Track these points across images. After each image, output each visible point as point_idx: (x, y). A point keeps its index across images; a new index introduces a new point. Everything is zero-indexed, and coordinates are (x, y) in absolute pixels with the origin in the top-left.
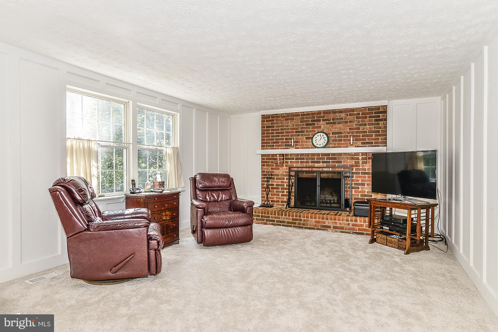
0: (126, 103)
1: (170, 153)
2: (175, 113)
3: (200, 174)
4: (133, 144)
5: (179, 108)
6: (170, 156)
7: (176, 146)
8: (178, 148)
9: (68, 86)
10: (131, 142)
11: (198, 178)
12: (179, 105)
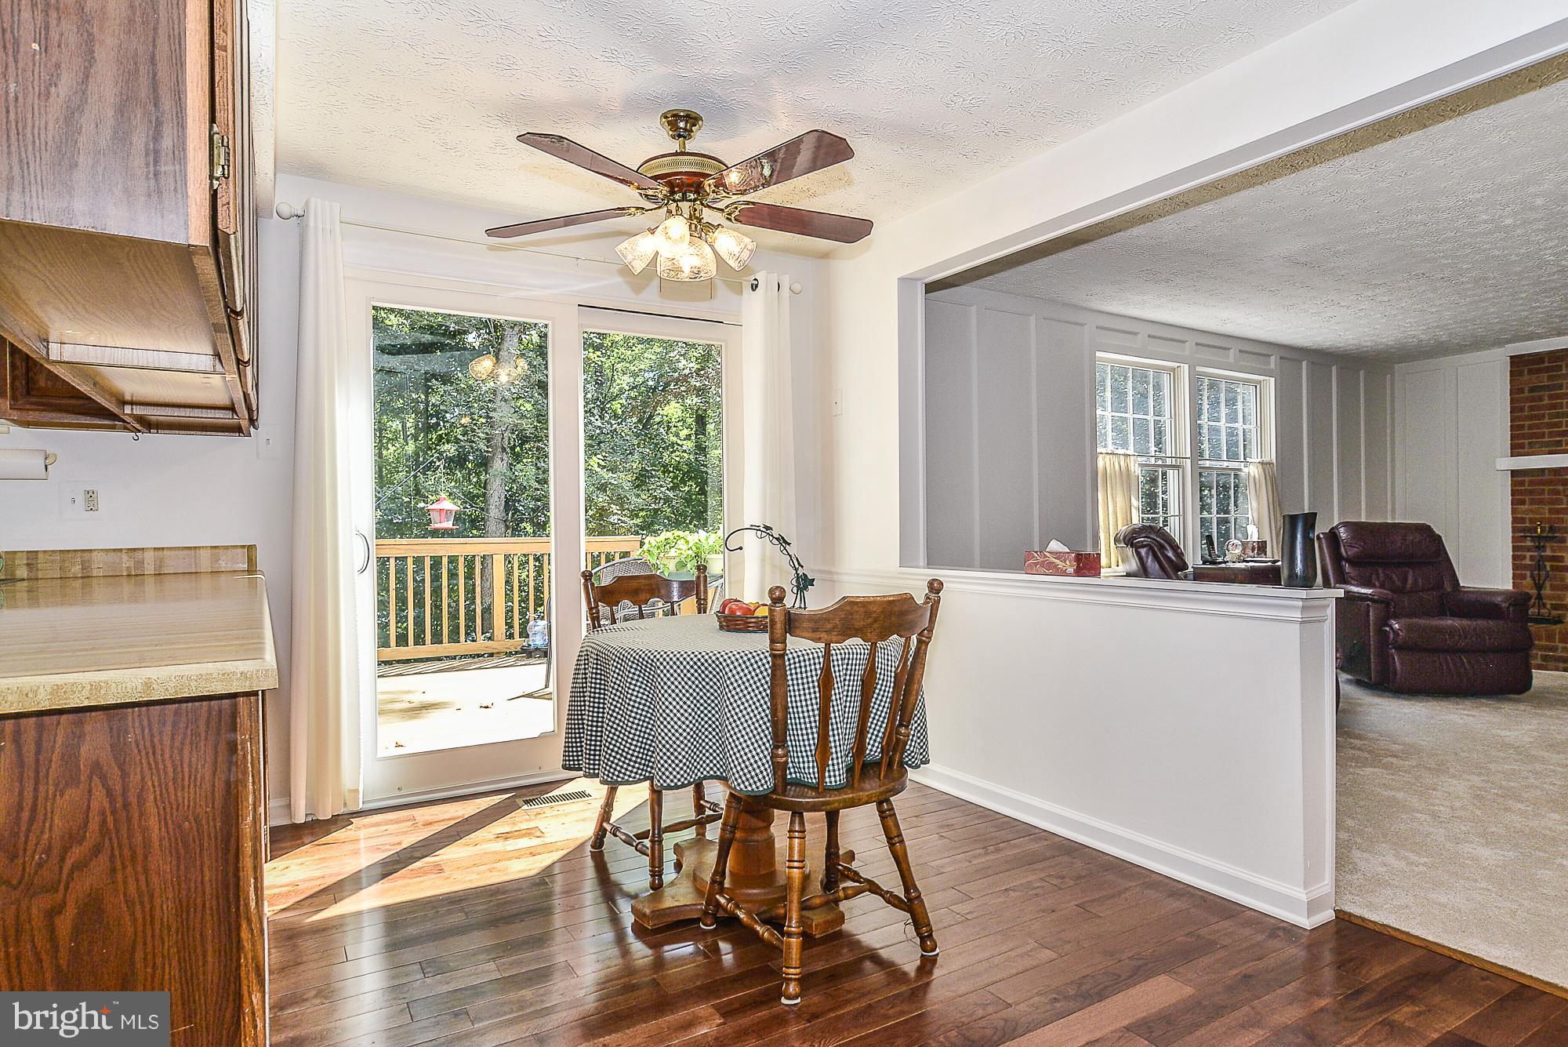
0: (1173, 370)
1: (1257, 476)
2: (1262, 378)
3: (1345, 524)
4: (1192, 458)
5: (1272, 366)
6: (1257, 481)
7: (1267, 459)
8: (1273, 464)
9: (1098, 354)
10: (1189, 455)
11: (1343, 533)
12: (1273, 358)
